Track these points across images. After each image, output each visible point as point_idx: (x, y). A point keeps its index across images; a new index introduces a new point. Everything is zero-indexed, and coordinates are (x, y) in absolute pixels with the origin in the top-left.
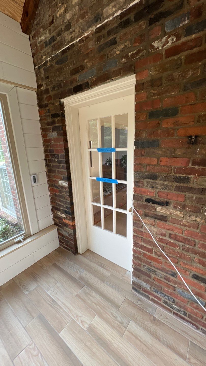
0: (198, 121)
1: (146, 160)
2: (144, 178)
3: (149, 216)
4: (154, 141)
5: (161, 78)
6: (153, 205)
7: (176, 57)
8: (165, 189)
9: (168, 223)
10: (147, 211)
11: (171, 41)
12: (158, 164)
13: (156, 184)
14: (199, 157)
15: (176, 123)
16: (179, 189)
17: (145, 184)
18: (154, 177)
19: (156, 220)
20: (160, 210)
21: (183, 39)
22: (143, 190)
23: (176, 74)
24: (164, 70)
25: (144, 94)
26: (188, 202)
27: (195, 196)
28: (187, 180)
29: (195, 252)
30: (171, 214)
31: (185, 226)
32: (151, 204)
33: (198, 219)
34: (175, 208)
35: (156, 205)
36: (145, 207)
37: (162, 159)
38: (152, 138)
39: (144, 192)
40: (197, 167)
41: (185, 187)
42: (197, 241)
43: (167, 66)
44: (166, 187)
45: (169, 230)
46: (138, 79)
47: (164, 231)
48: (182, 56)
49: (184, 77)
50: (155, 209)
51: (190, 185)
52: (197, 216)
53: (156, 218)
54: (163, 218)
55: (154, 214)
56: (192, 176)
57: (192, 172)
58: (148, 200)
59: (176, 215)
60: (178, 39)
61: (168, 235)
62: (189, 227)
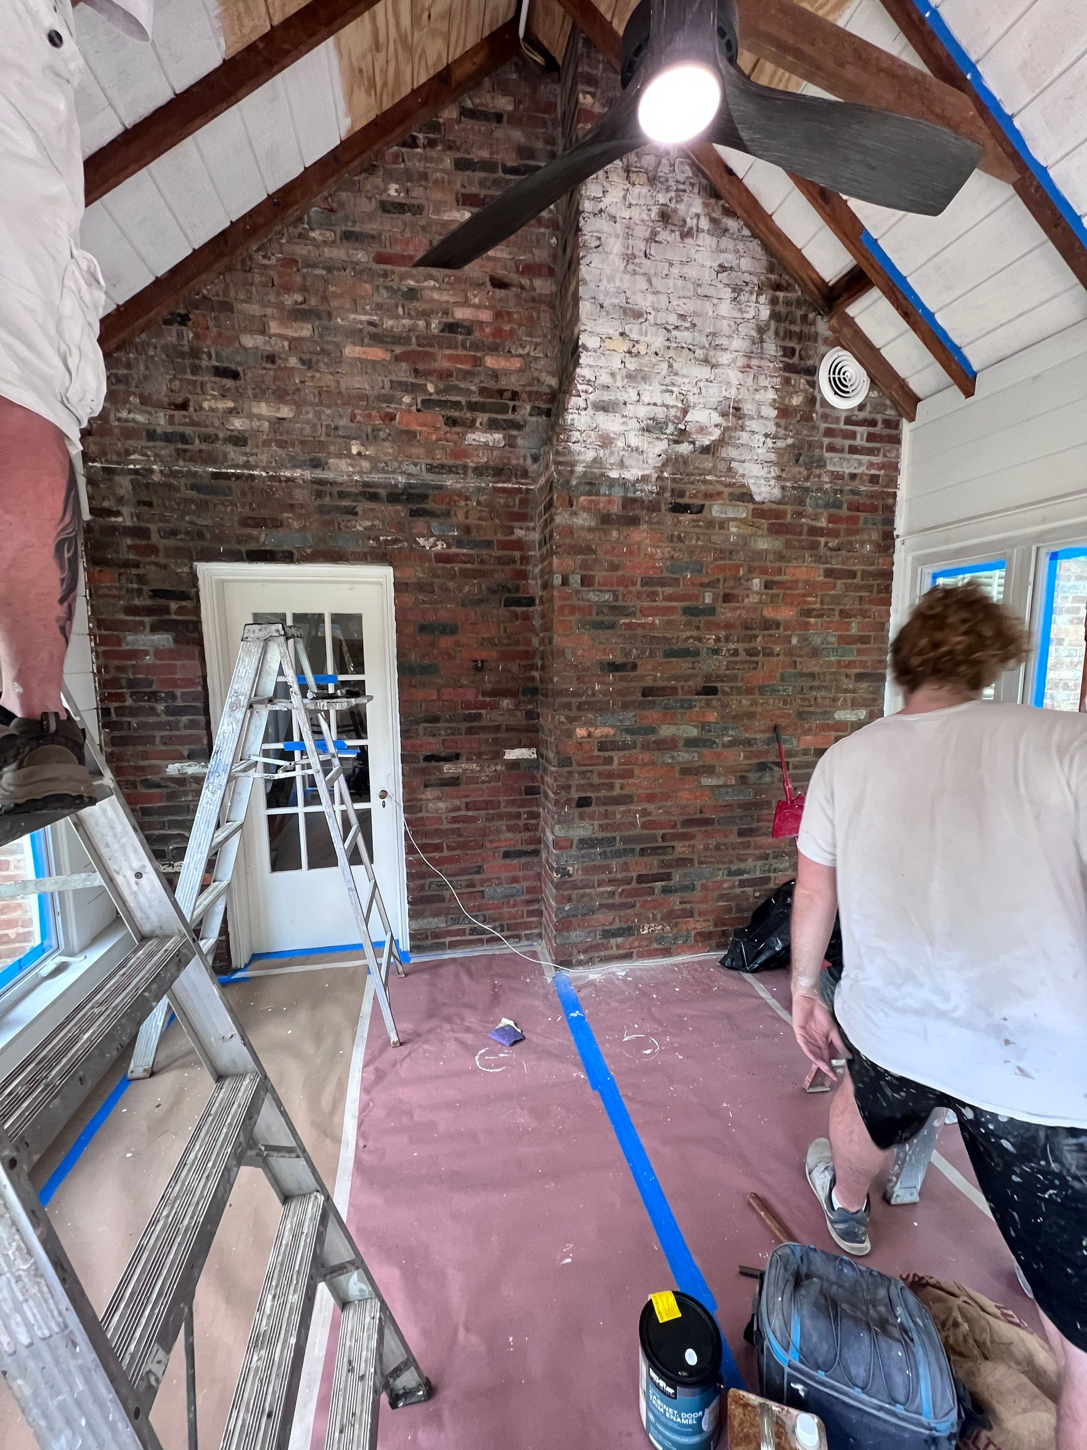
0: (482, 644)
1: (420, 694)
2: (418, 723)
3: (431, 785)
4: (430, 666)
5: (432, 584)
6: (437, 764)
7: (449, 566)
8: (453, 734)
9: (463, 787)
10: (427, 778)
11: (440, 546)
12: (439, 698)
13: (439, 729)
14: (488, 686)
15: (457, 644)
16: (470, 731)
17: (421, 731)
18: (436, 719)
19: (444, 788)
20: (448, 769)
21: (454, 550)
22: (418, 742)
23: (451, 584)
24: (435, 576)
25: (409, 599)
26: (484, 748)
27: (490, 736)
28: (478, 717)
29: (500, 817)
30: (465, 770)
31: (483, 782)
32: (433, 763)
33: (499, 768)
34: (469, 760)
35: (441, 763)
36: (423, 771)
37: (444, 690)
38: (426, 661)
39: (421, 746)
40: (488, 699)
41: (477, 727)
42: (501, 799)
43: (439, 572)
44: (454, 731)
45: (465, 797)
46: (398, 575)
47: (457, 802)
48: (457, 567)
49: (461, 591)
50: (440, 770)
51: (484, 723)
52: (496, 764)
53: (442, 785)
54: (454, 782)
55: (441, 779)
56: (483, 712)
57: (483, 706)
58: (428, 759)
59: (472, 771)
60: (449, 546)
61: (463, 807)
62: (489, 782)
